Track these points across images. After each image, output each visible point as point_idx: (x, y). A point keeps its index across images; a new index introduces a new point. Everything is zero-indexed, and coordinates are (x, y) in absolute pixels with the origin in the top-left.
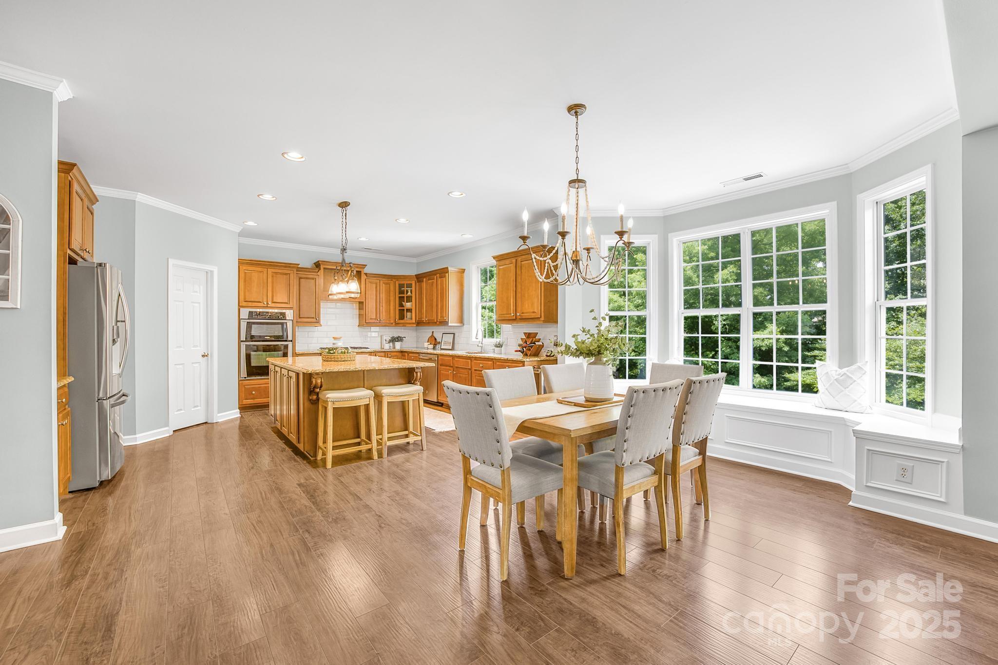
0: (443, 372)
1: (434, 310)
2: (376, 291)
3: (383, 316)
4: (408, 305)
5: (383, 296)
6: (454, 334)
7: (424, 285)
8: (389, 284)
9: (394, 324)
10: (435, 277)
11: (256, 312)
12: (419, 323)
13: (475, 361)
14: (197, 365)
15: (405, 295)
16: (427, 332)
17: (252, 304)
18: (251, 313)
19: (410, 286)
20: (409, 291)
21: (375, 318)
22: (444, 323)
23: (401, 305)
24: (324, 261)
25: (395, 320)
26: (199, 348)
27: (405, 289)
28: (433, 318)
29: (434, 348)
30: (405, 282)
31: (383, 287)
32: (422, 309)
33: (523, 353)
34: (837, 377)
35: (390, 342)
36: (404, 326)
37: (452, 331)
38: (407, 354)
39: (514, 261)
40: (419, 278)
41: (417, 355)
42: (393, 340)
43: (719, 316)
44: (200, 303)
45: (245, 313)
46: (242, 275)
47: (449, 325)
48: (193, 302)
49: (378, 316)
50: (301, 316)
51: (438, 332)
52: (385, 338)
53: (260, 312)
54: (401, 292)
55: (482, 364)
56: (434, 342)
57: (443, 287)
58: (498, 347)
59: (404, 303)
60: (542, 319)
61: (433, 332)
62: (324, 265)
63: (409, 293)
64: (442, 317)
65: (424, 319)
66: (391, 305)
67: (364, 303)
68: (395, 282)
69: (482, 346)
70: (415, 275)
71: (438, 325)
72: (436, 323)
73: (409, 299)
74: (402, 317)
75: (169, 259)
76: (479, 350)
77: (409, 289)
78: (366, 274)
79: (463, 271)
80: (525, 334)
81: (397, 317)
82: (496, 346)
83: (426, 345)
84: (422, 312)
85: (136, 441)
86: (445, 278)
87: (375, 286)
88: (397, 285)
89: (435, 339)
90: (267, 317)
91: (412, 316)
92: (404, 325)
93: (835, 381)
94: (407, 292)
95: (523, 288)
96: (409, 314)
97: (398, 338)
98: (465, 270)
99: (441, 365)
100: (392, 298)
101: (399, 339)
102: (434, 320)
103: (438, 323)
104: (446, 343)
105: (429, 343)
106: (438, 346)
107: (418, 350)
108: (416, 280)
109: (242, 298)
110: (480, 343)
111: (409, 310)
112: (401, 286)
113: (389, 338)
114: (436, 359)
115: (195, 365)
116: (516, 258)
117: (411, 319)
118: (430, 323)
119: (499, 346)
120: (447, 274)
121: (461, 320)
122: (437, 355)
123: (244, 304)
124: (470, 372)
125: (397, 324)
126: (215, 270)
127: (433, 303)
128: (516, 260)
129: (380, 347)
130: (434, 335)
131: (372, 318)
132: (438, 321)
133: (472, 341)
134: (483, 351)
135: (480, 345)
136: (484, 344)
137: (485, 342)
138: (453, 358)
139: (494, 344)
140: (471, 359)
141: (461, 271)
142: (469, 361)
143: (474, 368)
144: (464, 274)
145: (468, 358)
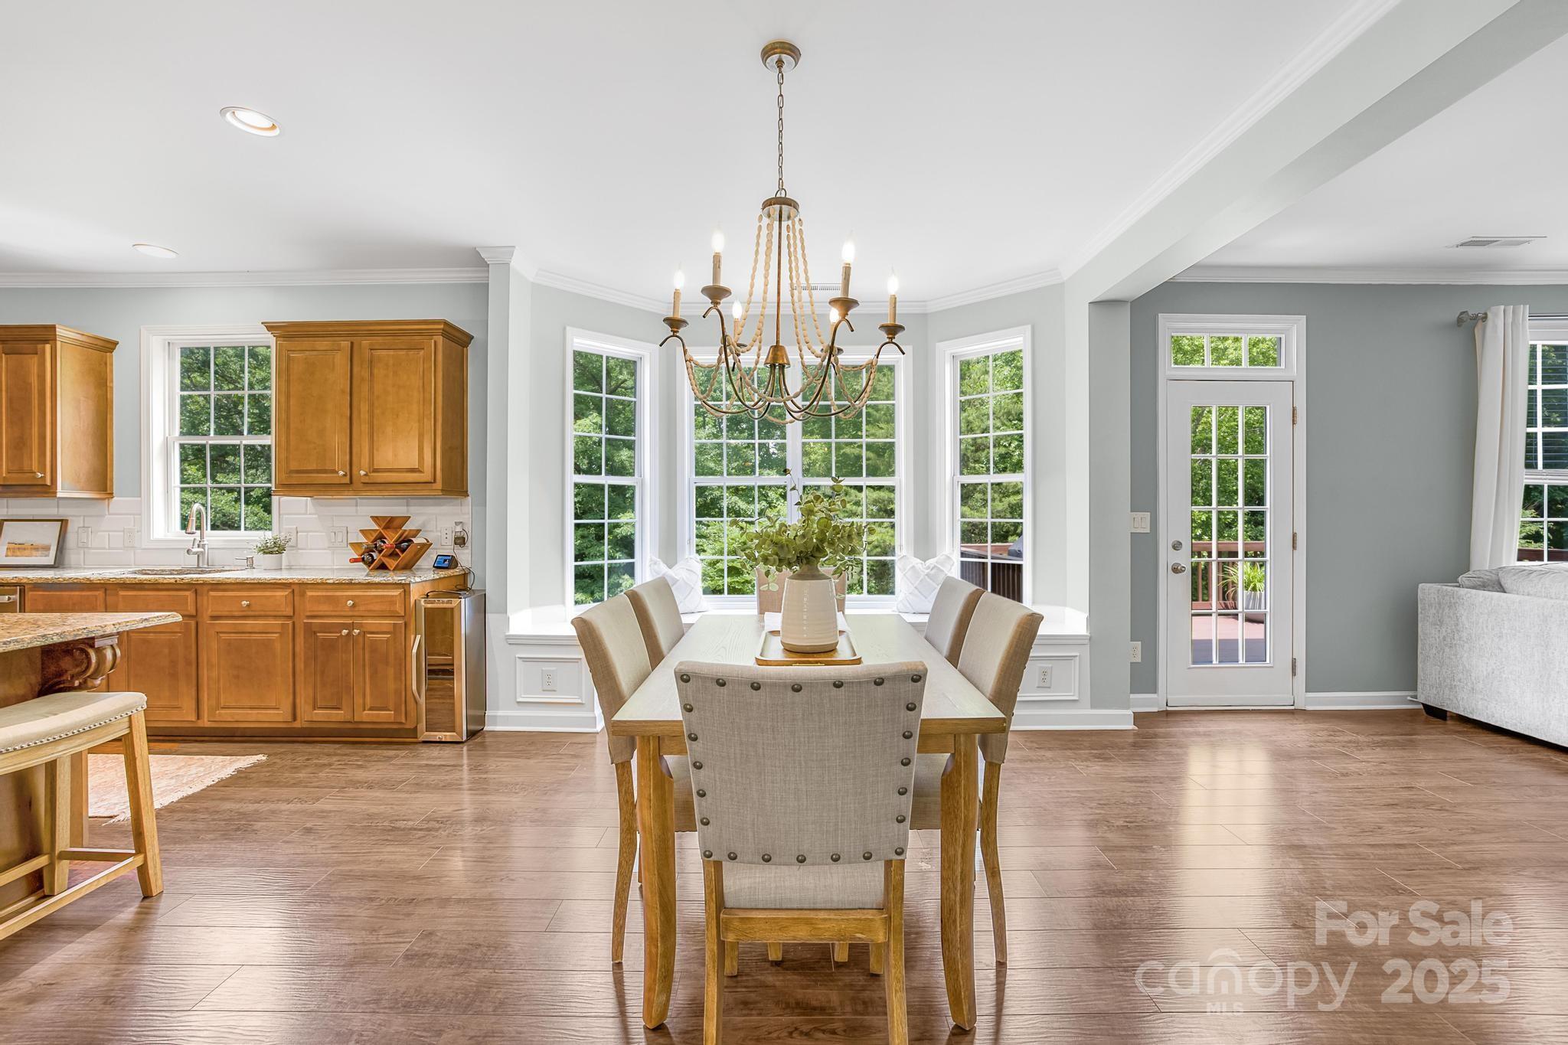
6: (64, 522)
13: (212, 593)
22: (40, 489)
33: (369, 564)
34: (927, 571)
37: (56, 513)
39: (345, 344)
43: (756, 489)
47: (57, 495)
55: (246, 598)
57: (27, 383)
58: (271, 553)
60: (439, 485)
64: (20, 469)
69: (203, 553)
76: (192, 562)
79: (110, 346)
80: (375, 519)
82: (266, 550)
86: (39, 357)
93: (926, 577)
95: (377, 411)
98: (116, 343)
104: (20, 548)
110: (197, 543)
114: (15, 597)
116: (352, 339)
119: (275, 549)
121: (102, 482)
122: (22, 585)
124: (193, 623)
128: (352, 343)
133: (152, 539)
134: (206, 566)
135: (195, 550)
136: (204, 548)
137: (205, 542)
138: (108, 592)
139: (259, 545)
140: (196, 590)
141: (101, 345)
142: (187, 593)
143: (210, 613)
144: (112, 352)
145: (185, 587)
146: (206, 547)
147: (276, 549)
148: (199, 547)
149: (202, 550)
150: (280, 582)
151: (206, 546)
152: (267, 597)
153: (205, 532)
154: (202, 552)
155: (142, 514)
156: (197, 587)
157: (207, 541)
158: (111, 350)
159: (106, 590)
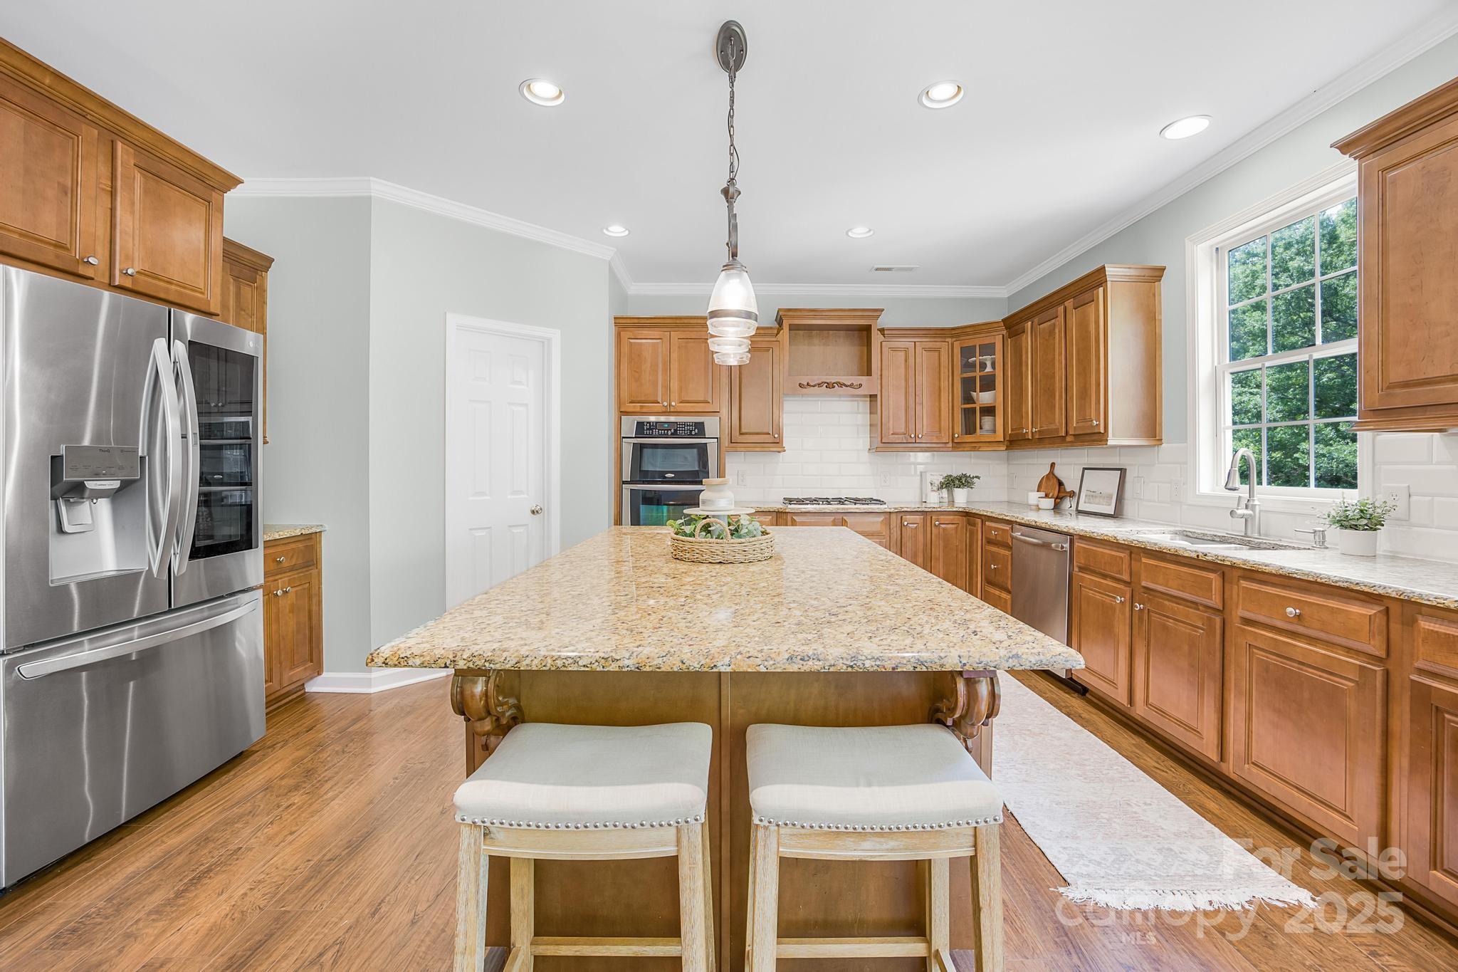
0: (1091, 593)
1: (1059, 402)
2: (907, 367)
3: (924, 424)
4: (985, 398)
5: (924, 379)
6: (1123, 471)
7: (1027, 341)
8: (938, 350)
9: (950, 445)
10: (1061, 309)
11: (649, 423)
12: (1015, 442)
13: (1244, 583)
14: (521, 530)
15: (978, 374)
16: (1036, 464)
17: (641, 407)
18: (640, 425)
19: (988, 349)
20: (989, 364)
21: (903, 431)
22: (1094, 437)
23: (968, 399)
24: (789, 310)
25: (953, 435)
26: (526, 496)
27: (977, 359)
28: (1052, 427)
29: (1057, 508)
30: (977, 341)
31: (924, 360)
32: (1021, 404)
35: (942, 487)
36: (974, 449)
37: (1115, 461)
38: (979, 521)
40: (1013, 325)
41: (1007, 527)
42: (951, 483)
44: (527, 405)
45: (629, 425)
46: (625, 349)
47: (1110, 443)
48: (510, 404)
49: (912, 426)
50: (743, 431)
51: (1069, 465)
52: (929, 478)
53: (657, 423)
54: (968, 366)
55: (1296, 604)
56: (1058, 492)
57: (1088, 332)
58: (1355, 527)
59: (974, 394)
61: (1053, 465)
62: (793, 317)
63: (989, 369)
64: (1084, 419)
65: (1028, 430)
66: (942, 399)
67: (879, 397)
68: (952, 344)
69: (1253, 517)
70: (1004, 321)
71: (1072, 444)
72: (1063, 438)
73: (988, 384)
74: (970, 428)
75: (448, 315)
76: (1237, 528)
77: (988, 359)
78: (882, 331)
79: (1157, 274)
81: (959, 428)
82: (1346, 523)
83: (1034, 497)
84: (1020, 411)
85: (370, 686)
86: (1093, 304)
87: (903, 358)
88: (957, 351)
89: (1061, 484)
90: (669, 433)
91: (995, 425)
92: (975, 447)
94: (983, 366)
96: (987, 421)
97: (959, 479)
98: (1163, 269)
99: (1081, 569)
100: (945, 384)
101: (963, 481)
102: (1057, 430)
103: (1069, 439)
104: (1093, 495)
105: (1043, 494)
106: (1067, 504)
107: (1010, 514)
108: (1004, 332)
109: (625, 395)
110: (1244, 502)
111: (989, 411)
112: (967, 352)
113: (938, 479)
114: (1067, 546)
115: (515, 530)
117: (994, 431)
118: (1047, 439)
119: (1363, 522)
120: (1101, 290)
121: (1151, 428)
122: (1071, 535)
123: (631, 407)
124: (1218, 620)
125: (957, 446)
126: (555, 335)
127: (1053, 384)
129: (917, 499)
130: (1057, 472)
131: (897, 431)
132: (1071, 432)
133: (1197, 493)
134: (1256, 535)
135: (1239, 512)
136: (1253, 510)
137: (1256, 503)
138: (1133, 555)
139: (1333, 513)
140: (1223, 573)
141: (1151, 274)
142: (1212, 576)
143: (1241, 612)
144: (1160, 281)
145: (1210, 566)
146: (1257, 509)
147: (1365, 522)
148: (1247, 507)
149: (1251, 512)
150: (1358, 588)
151: (1257, 507)
152: (1332, 610)
153: (1257, 487)
154: (1250, 515)
155: (1188, 463)
156: (1226, 570)
157: (1259, 500)
158: (1159, 278)
159: (1131, 553)
